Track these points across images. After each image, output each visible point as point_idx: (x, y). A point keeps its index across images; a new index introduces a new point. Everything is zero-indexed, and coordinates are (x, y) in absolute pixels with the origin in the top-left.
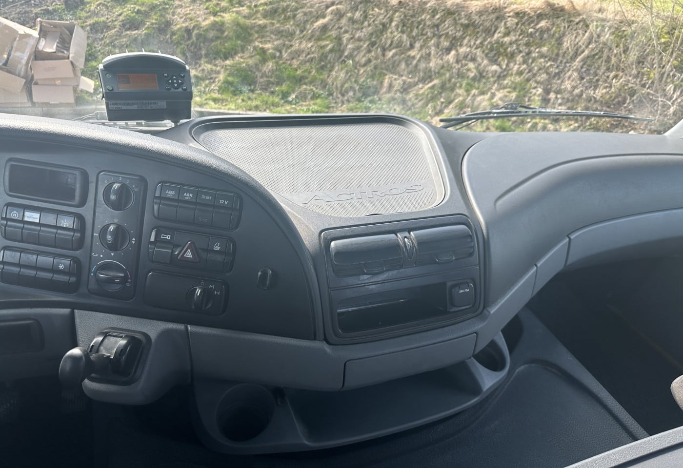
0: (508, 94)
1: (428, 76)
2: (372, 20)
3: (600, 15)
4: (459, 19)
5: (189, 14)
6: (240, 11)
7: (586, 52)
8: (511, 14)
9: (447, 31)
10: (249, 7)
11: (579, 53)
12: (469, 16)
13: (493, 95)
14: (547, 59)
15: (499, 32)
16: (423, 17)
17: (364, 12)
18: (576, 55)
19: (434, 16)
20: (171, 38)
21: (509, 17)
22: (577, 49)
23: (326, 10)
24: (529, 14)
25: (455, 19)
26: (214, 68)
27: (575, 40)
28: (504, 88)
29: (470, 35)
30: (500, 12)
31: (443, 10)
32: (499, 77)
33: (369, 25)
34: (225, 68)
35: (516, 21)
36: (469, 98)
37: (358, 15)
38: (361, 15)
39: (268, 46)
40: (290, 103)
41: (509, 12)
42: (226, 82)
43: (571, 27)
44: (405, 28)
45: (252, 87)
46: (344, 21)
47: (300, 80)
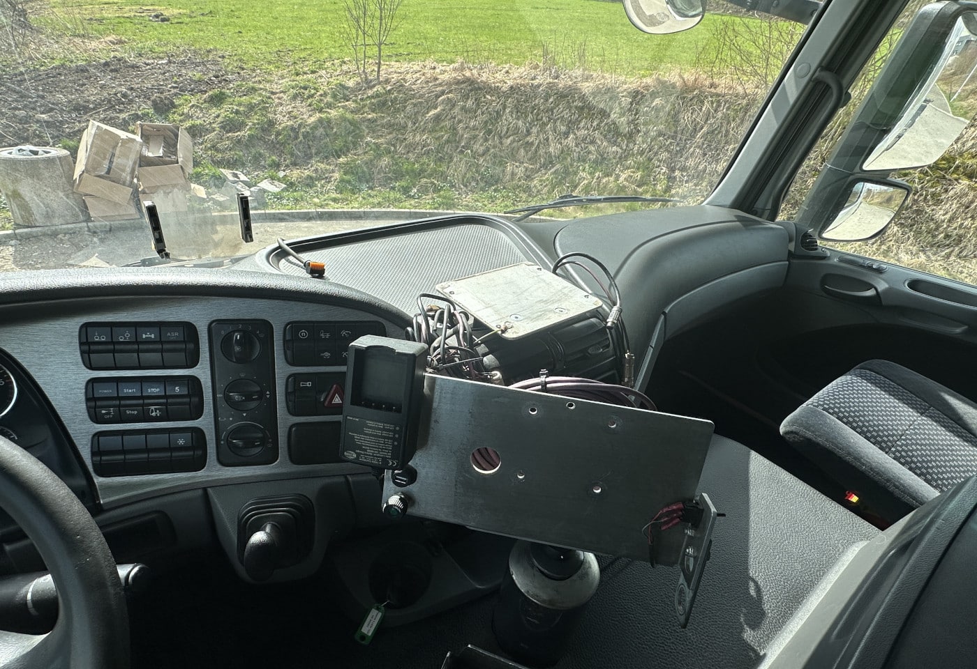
0: (632, 174)
1: (550, 163)
2: (485, 108)
3: (713, 90)
4: (573, 102)
5: (292, 112)
6: (346, 106)
7: (705, 129)
8: (625, 94)
9: (562, 115)
10: (355, 101)
11: (698, 129)
12: (583, 98)
13: (618, 177)
14: (666, 137)
15: (615, 113)
16: (537, 101)
17: (476, 100)
18: (695, 131)
19: (547, 100)
20: (276, 139)
21: (623, 96)
22: (695, 126)
23: (437, 100)
24: (642, 93)
25: (568, 102)
26: (328, 167)
27: (691, 117)
28: (628, 168)
29: (586, 118)
30: (612, 92)
31: (556, 94)
32: (620, 158)
33: (483, 113)
34: (339, 166)
35: (631, 100)
36: (595, 180)
37: (470, 103)
38: (473, 103)
39: (381, 140)
40: (413, 197)
41: (622, 92)
42: (342, 181)
43: (685, 104)
44: (519, 114)
45: (371, 184)
46: (456, 110)
47: (419, 174)
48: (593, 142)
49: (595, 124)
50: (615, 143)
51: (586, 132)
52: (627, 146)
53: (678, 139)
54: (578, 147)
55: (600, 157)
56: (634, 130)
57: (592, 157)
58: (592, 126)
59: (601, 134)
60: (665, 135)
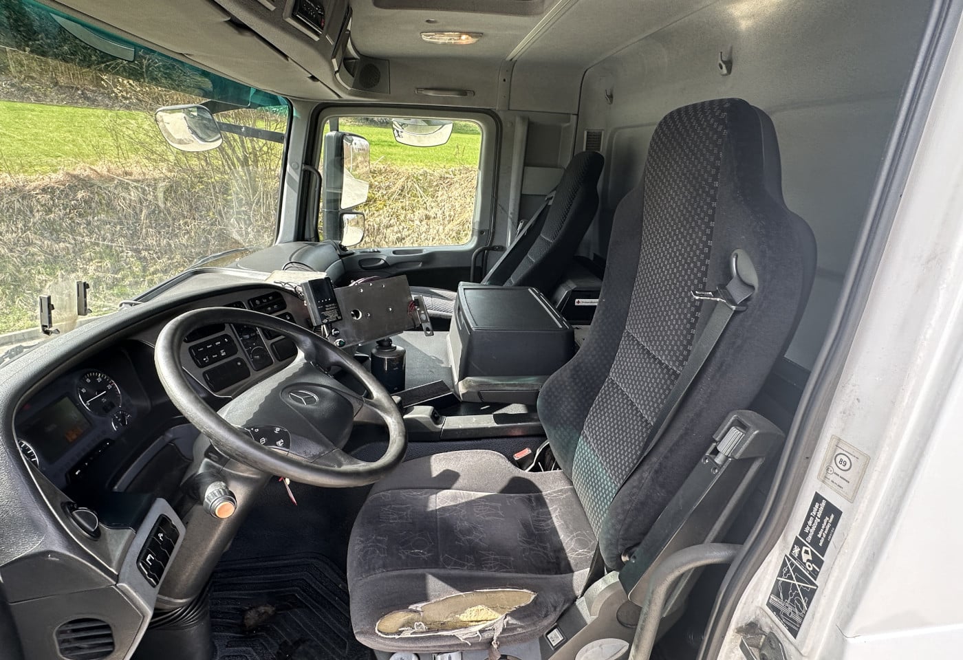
48: (30, 244)
49: (20, 225)
50: (58, 240)
51: (14, 235)
52: (75, 240)
53: (126, 224)
54: (14, 252)
55: (50, 257)
56: (73, 224)
57: (41, 258)
58: (18, 228)
59: (35, 233)
60: (110, 223)
